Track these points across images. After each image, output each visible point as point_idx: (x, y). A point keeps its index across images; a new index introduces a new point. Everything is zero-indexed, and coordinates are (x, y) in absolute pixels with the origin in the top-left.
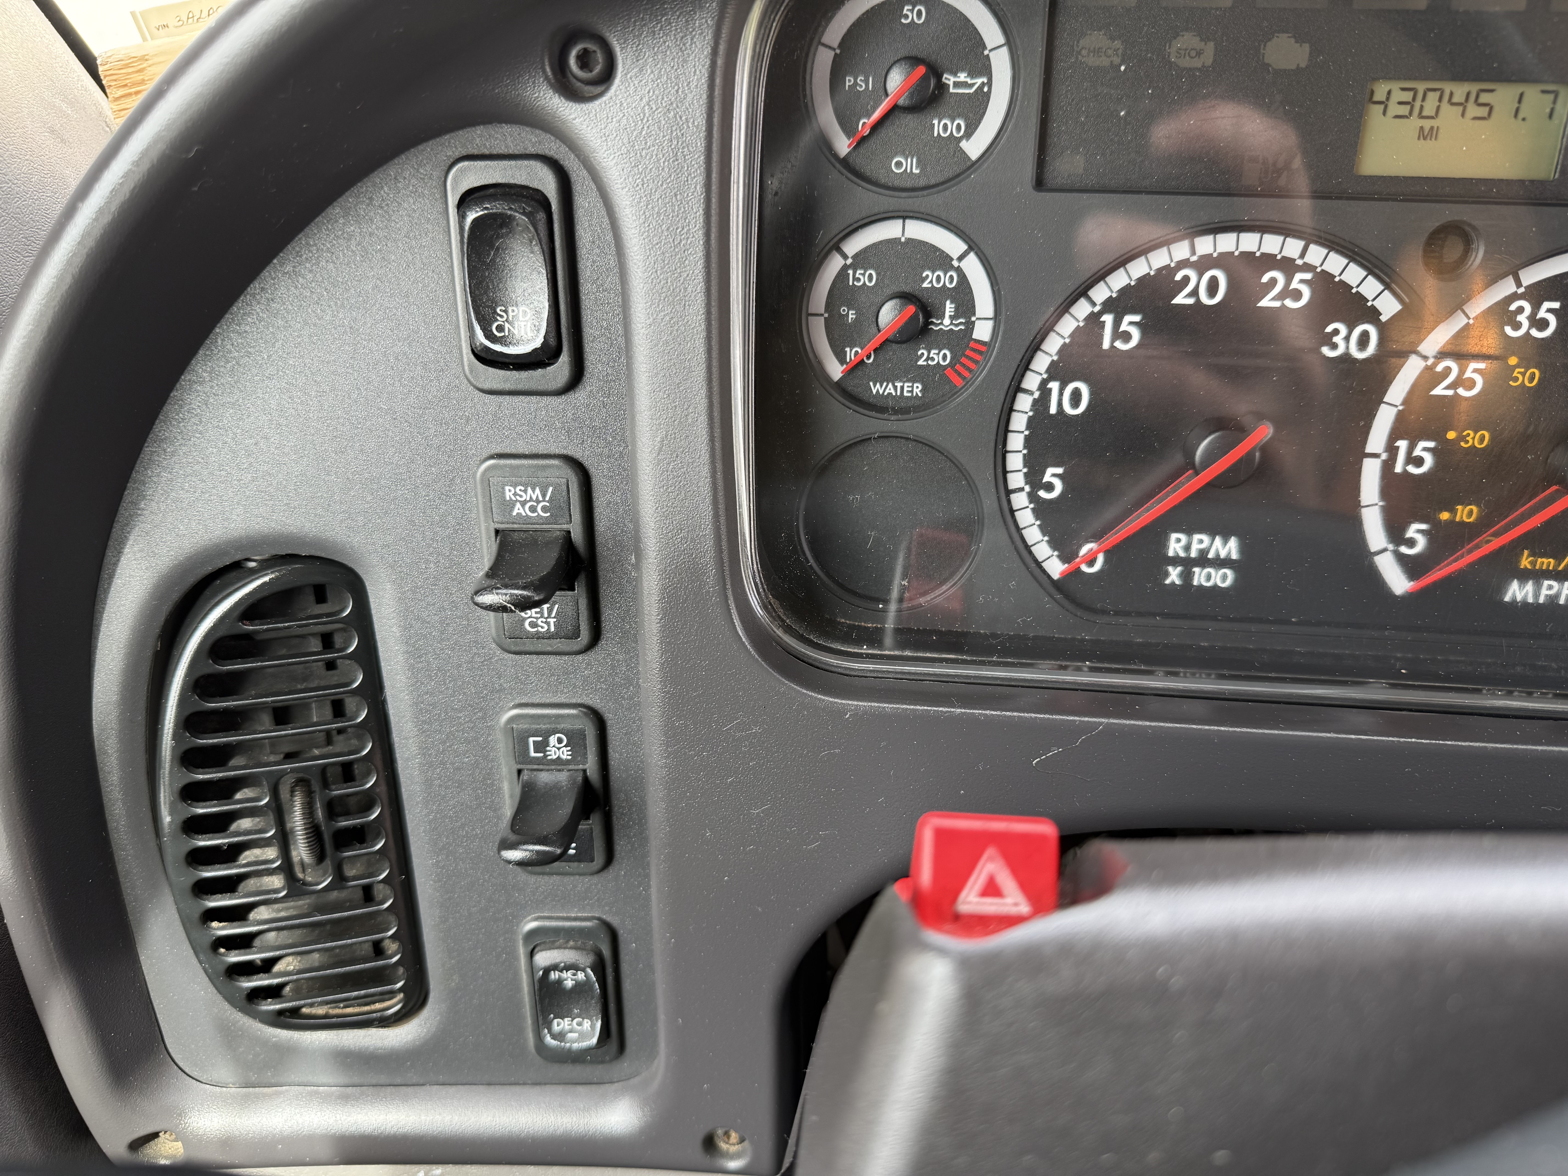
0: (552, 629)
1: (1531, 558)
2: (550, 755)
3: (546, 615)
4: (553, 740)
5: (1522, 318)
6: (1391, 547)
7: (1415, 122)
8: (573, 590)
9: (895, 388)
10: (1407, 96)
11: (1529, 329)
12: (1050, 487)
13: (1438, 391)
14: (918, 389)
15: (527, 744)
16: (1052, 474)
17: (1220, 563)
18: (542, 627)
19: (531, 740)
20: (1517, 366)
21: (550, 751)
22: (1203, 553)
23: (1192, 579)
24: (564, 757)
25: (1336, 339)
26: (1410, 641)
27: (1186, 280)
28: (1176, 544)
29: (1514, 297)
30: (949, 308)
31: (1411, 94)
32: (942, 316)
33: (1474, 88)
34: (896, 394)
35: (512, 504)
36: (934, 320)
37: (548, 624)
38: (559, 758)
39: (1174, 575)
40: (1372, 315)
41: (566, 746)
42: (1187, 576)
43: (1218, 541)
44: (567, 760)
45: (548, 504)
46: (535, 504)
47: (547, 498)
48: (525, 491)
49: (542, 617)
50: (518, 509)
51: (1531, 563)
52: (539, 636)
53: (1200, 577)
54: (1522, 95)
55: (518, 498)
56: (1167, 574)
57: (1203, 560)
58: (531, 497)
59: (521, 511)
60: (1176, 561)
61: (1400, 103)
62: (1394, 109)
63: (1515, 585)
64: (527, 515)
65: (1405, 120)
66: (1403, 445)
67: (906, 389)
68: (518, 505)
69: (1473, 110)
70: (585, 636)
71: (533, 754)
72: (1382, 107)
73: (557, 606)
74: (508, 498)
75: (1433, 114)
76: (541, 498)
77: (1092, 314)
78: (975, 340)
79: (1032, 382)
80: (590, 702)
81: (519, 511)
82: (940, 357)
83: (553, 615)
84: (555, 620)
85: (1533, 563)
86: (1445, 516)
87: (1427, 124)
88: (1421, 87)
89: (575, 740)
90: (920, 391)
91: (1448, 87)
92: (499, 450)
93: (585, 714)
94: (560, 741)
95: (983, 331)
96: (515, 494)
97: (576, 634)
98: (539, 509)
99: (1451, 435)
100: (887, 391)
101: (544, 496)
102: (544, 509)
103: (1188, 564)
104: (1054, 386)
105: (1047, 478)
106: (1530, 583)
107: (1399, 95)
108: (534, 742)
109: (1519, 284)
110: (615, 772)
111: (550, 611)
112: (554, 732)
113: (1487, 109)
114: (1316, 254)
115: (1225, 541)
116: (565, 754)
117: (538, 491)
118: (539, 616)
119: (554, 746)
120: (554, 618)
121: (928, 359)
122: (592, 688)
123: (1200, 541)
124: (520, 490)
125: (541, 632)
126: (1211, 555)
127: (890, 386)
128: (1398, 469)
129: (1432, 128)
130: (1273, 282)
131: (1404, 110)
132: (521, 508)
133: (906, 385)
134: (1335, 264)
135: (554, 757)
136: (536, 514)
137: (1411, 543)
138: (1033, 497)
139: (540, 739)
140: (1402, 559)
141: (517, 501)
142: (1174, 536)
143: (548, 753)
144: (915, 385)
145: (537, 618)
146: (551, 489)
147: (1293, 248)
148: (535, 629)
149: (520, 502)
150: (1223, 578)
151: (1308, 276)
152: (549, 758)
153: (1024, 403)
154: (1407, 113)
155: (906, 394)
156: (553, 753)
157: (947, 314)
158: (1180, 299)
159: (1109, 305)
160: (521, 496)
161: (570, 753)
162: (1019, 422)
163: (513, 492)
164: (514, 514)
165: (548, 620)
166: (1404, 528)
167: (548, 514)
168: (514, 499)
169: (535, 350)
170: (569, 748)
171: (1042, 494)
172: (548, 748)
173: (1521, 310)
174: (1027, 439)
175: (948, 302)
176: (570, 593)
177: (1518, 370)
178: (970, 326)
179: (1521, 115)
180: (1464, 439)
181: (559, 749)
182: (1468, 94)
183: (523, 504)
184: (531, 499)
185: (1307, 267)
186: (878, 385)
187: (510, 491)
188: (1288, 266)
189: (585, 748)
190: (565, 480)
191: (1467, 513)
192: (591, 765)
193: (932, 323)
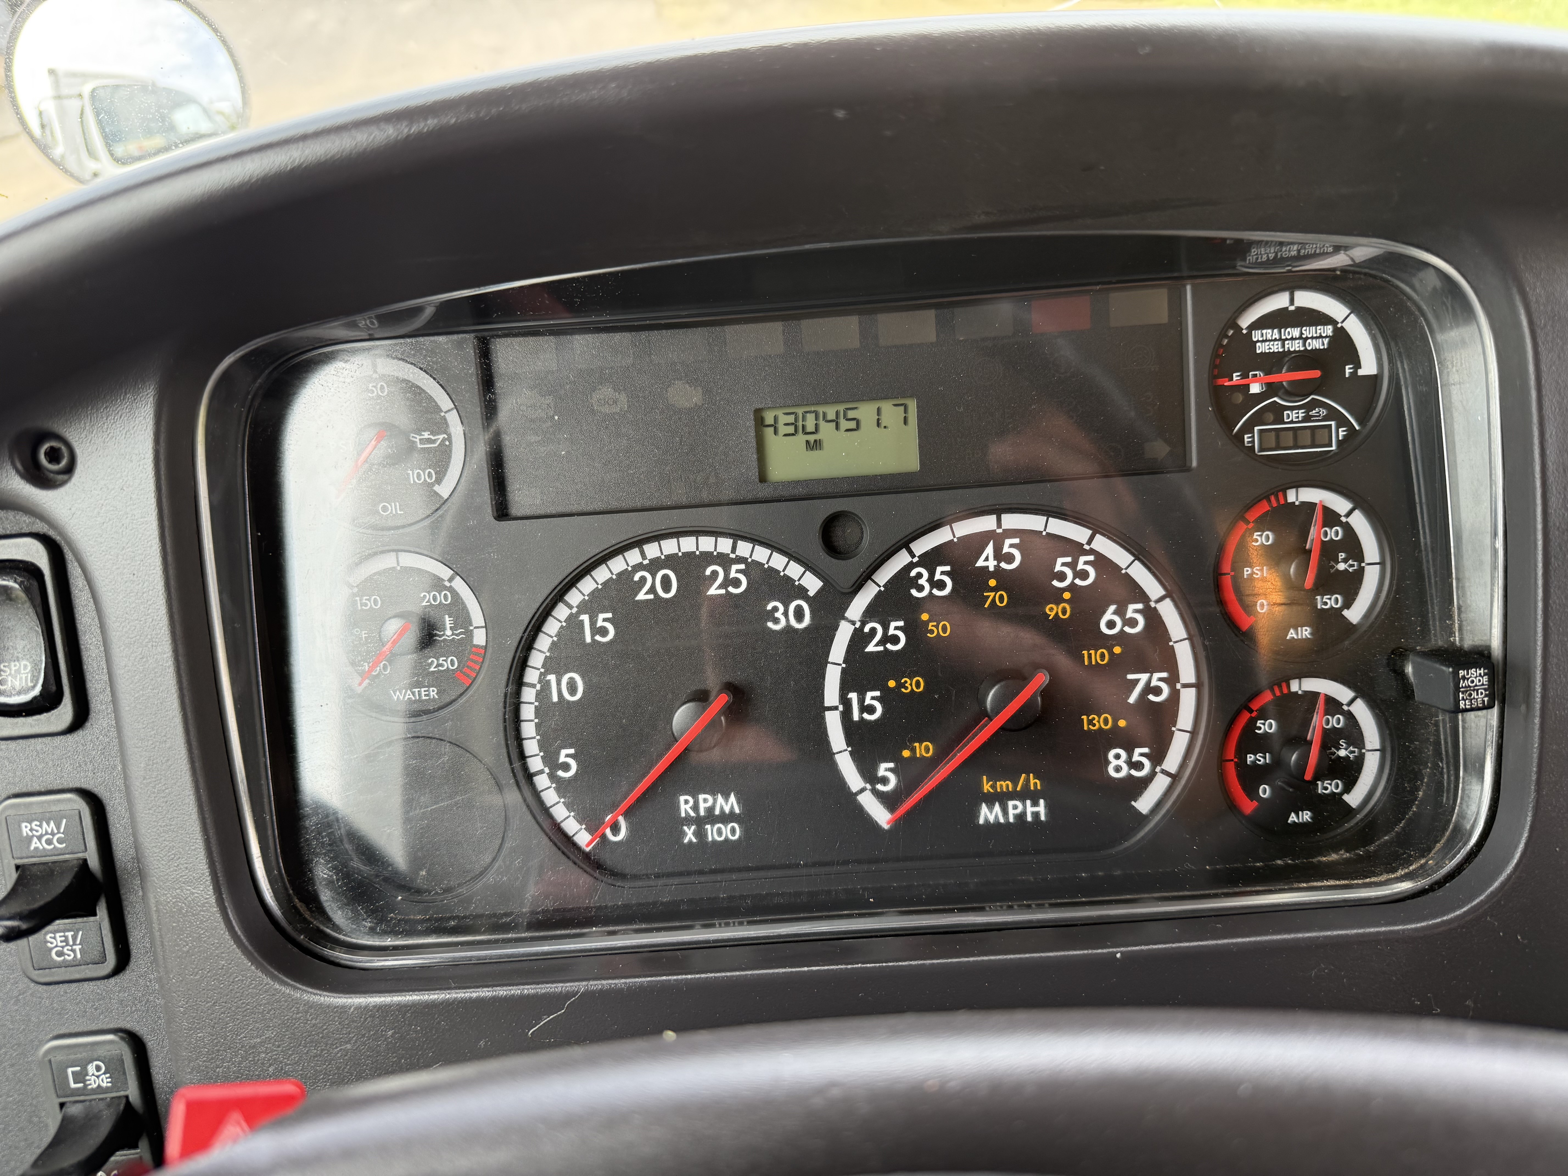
0: (79, 956)
1: (991, 783)
2: (90, 1085)
3: (71, 943)
4: (91, 1068)
5: (922, 581)
6: (868, 786)
7: (801, 438)
8: (95, 915)
9: (413, 693)
10: (791, 419)
11: (931, 590)
12: (566, 767)
13: (871, 648)
14: (433, 693)
15: (67, 1077)
16: (565, 755)
17: (725, 818)
18: (69, 955)
19: (70, 1070)
20: (930, 621)
21: (90, 1080)
22: (710, 810)
23: (706, 835)
24: (104, 1085)
25: (777, 615)
26: (874, 871)
27: (643, 580)
28: (685, 805)
29: (910, 566)
30: (448, 621)
31: (793, 416)
32: (444, 629)
33: (841, 408)
34: (415, 698)
35: (29, 839)
36: (438, 632)
37: (73, 951)
38: (99, 1086)
39: (689, 834)
40: (802, 592)
41: (105, 1073)
42: (700, 834)
43: (720, 799)
44: (107, 1088)
45: (63, 836)
46: (51, 837)
47: (62, 830)
48: (40, 826)
49: (67, 945)
50: (35, 844)
51: (991, 786)
52: (66, 965)
53: (712, 833)
54: (879, 410)
55: (34, 832)
56: (684, 834)
57: (711, 817)
58: (46, 831)
59: (38, 845)
60: (688, 821)
61: (786, 424)
62: (783, 430)
63: (984, 809)
64: (44, 848)
65: (794, 437)
66: (853, 696)
67: (423, 693)
68: (35, 839)
69: (844, 424)
70: (111, 961)
71: (73, 1085)
72: (772, 429)
73: (81, 933)
74: (25, 834)
75: (814, 430)
76: (56, 831)
77: (571, 615)
78: (475, 646)
79: (532, 676)
80: (128, 1026)
81: (36, 845)
82: (449, 663)
83: (78, 942)
84: (80, 946)
85: (994, 787)
86: (906, 753)
87: (812, 438)
88: (800, 411)
89: (114, 1067)
90: (437, 694)
91: (821, 409)
92: (17, 790)
93: (122, 1038)
94: (98, 1068)
95: (480, 638)
96: (31, 830)
97: (103, 959)
98: (55, 841)
99: (892, 684)
100: (407, 697)
101: (58, 828)
102: (60, 841)
103: (699, 822)
104: (552, 678)
105: (562, 759)
106: (997, 805)
107: (783, 419)
108: (73, 1073)
109: (913, 555)
110: (161, 1094)
111: (74, 938)
112: (91, 1061)
113: (855, 422)
114: (744, 549)
115: (726, 797)
116: (105, 1081)
117: (52, 824)
118: (64, 944)
119: (93, 1075)
120: (79, 944)
121: (438, 665)
122: (127, 1011)
123: (705, 801)
124: (36, 825)
125: (67, 961)
126: (717, 812)
127: (409, 692)
128: (856, 717)
129: (815, 441)
130: (715, 574)
131: (791, 429)
132: (38, 842)
133: (423, 690)
134: (761, 554)
135: (95, 1086)
136: (52, 846)
137: (884, 781)
138: (552, 777)
139: (78, 1069)
140: (881, 797)
141: (33, 836)
142: (682, 798)
143: (88, 1082)
144: (431, 689)
145: (63, 947)
146: (64, 821)
147: (725, 545)
148: (62, 958)
149: (37, 837)
150: (730, 832)
151: (742, 566)
152: (90, 1087)
153: (529, 695)
154: (793, 432)
155: (424, 698)
156: (93, 1082)
157: (448, 626)
158: (641, 596)
159: (583, 607)
160: (37, 831)
161: (109, 1080)
162: (528, 712)
163: (29, 827)
164: (32, 848)
165: (74, 947)
166: (875, 769)
167: (64, 845)
168: (30, 834)
169: (35, 698)
170: (108, 1075)
171: (560, 773)
172: (88, 1078)
173: (920, 575)
174: (538, 726)
175: (447, 616)
176: (92, 919)
177: (931, 624)
178: (469, 634)
179: (883, 425)
180: (903, 686)
181: (98, 1077)
182: (837, 413)
183: (39, 838)
184: (47, 833)
185: (740, 560)
186: (398, 693)
187: (26, 827)
188: (725, 561)
189: (124, 1073)
190: (77, 812)
191: (924, 749)
192: (133, 1091)
193: (436, 635)
